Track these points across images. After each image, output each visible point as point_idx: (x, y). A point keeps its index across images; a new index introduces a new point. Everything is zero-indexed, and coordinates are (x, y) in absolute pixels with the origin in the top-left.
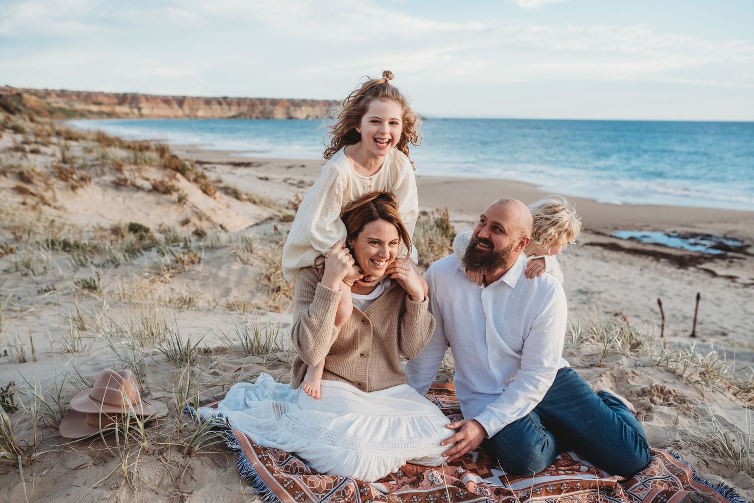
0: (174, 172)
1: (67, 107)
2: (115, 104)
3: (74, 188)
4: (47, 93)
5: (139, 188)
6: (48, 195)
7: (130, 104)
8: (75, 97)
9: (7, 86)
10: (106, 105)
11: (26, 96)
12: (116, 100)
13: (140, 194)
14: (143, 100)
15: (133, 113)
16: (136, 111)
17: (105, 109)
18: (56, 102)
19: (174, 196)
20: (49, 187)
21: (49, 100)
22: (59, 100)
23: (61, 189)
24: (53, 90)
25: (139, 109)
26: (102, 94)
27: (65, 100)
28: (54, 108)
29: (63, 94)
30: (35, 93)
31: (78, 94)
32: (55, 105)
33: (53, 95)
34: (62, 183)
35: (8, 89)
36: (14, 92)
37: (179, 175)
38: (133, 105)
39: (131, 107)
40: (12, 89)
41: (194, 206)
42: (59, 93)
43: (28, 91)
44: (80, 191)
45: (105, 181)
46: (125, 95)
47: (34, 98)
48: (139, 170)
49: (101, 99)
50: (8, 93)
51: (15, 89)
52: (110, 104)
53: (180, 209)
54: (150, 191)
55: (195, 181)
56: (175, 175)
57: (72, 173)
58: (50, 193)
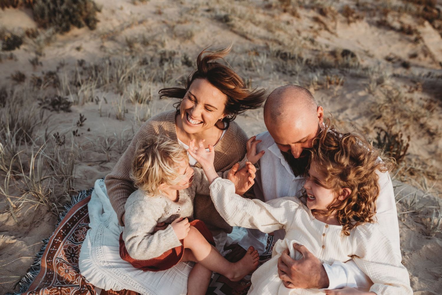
0: (424, 20)
3: (349, 22)
5: (392, 28)
6: (330, 25)
13: (391, 32)
19: (413, 37)
20: (334, 19)
23: (341, 22)
34: (343, 18)
37: (427, 23)
41: (425, 46)
44: (353, 25)
45: (373, 20)
48: (399, 16)
53: (414, 47)
54: (398, 31)
55: (438, 28)
56: (424, 23)
57: (353, 13)
58: (333, 24)
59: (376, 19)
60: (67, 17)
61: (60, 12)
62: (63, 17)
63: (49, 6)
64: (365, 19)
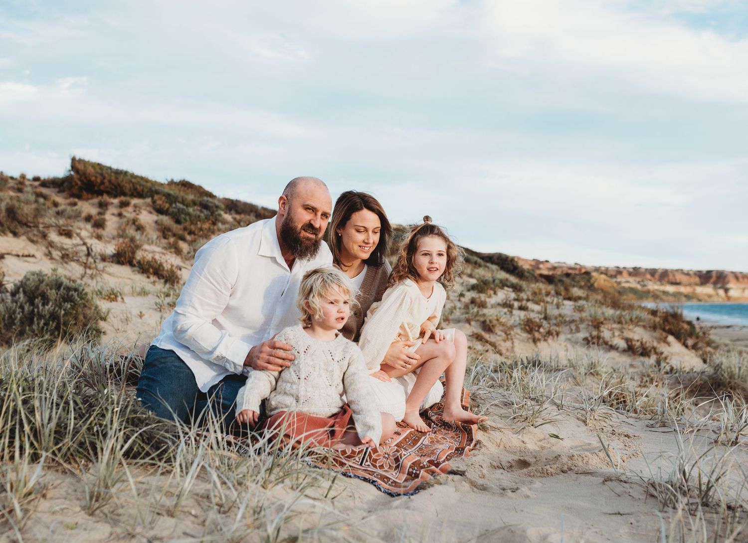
0: (664, 334)
1: (639, 287)
2: (697, 285)
3: (535, 341)
4: (619, 272)
5: (612, 348)
6: (503, 346)
7: (715, 283)
8: (648, 276)
9: (576, 264)
10: (685, 285)
11: (594, 274)
12: (697, 280)
13: (613, 354)
14: (731, 278)
15: (717, 294)
16: (721, 292)
17: (682, 289)
18: (628, 282)
20: (509, 337)
21: (619, 279)
22: (631, 279)
23: (522, 341)
24: (624, 268)
25: (726, 290)
26: (681, 271)
27: (638, 279)
28: (624, 288)
29: (635, 272)
30: (606, 272)
31: (653, 272)
32: (627, 285)
33: (625, 274)
34: (525, 335)
35: (578, 267)
36: (583, 271)
37: (671, 338)
38: (719, 285)
39: (715, 288)
40: (581, 267)
42: (631, 270)
43: (597, 270)
44: (542, 344)
45: (578, 338)
46: (709, 272)
47: (603, 276)
48: (622, 330)
49: (679, 277)
50: (577, 272)
51: (585, 267)
52: (690, 285)
54: (624, 351)
55: (695, 347)
56: (666, 337)
57: (540, 326)
58: (509, 344)
59: (582, 335)
60: (53, 325)
61: (40, 317)
62: (46, 324)
63: (22, 307)
64: (562, 337)
